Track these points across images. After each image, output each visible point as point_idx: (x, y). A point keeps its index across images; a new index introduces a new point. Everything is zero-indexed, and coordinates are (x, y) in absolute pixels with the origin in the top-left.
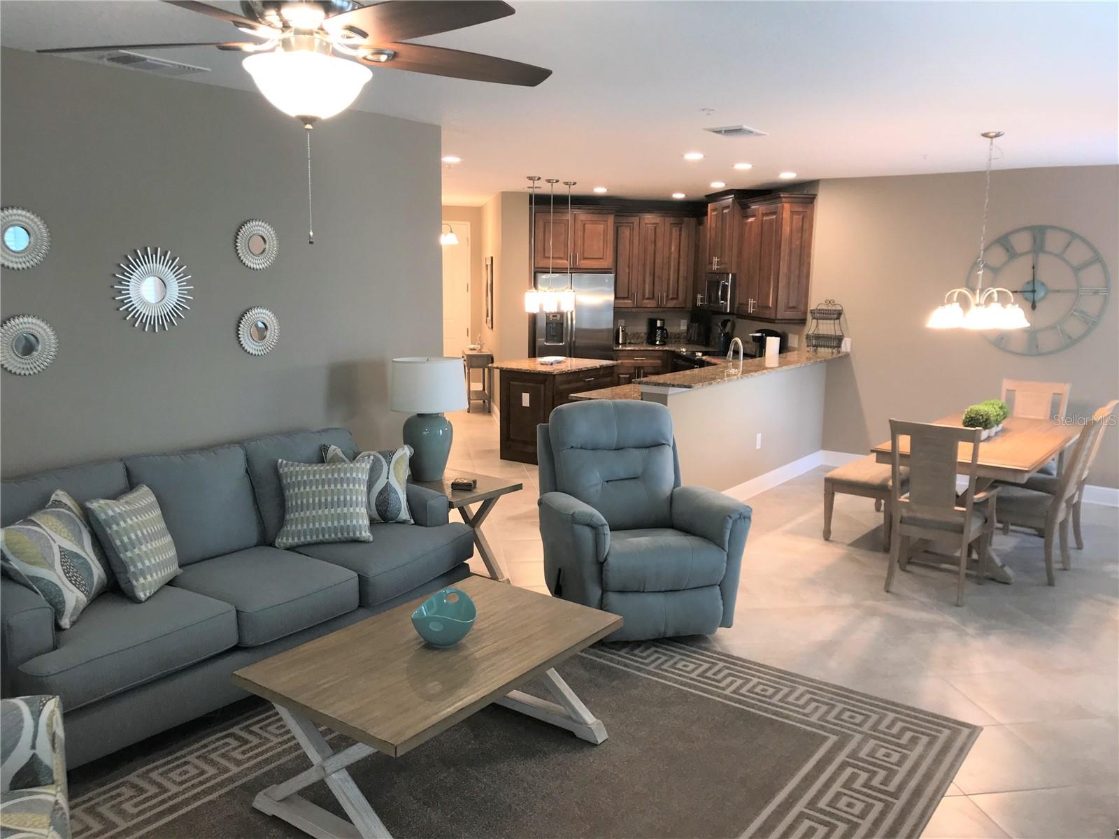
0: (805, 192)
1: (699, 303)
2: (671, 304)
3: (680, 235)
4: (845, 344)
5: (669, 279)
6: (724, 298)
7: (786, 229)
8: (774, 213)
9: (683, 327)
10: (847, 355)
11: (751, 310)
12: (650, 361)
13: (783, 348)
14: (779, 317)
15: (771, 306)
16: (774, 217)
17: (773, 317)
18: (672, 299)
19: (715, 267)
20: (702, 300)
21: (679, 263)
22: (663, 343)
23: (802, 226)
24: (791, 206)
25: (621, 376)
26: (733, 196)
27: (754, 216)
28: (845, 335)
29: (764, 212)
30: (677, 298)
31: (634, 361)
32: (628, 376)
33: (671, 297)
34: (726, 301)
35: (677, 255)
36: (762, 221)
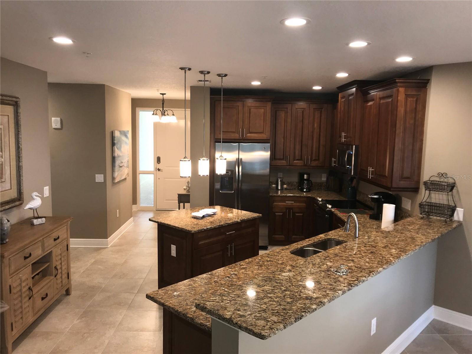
0: (418, 78)
1: (333, 164)
2: (314, 164)
3: (321, 116)
4: (458, 214)
5: (312, 147)
6: (350, 163)
7: (401, 110)
8: (390, 96)
9: (324, 179)
10: (460, 224)
11: (370, 176)
12: (298, 204)
13: (399, 216)
14: (394, 185)
15: (387, 175)
16: (390, 100)
17: (389, 185)
18: (315, 160)
19: (343, 140)
20: (335, 162)
21: (320, 135)
22: (309, 190)
23: (416, 108)
24: (405, 90)
25: (276, 214)
26: (356, 86)
27: (373, 100)
28: (457, 205)
29: (381, 96)
30: (318, 160)
31: (286, 204)
32: (281, 214)
33: (314, 158)
34: (351, 165)
35: (319, 130)
36: (380, 103)
